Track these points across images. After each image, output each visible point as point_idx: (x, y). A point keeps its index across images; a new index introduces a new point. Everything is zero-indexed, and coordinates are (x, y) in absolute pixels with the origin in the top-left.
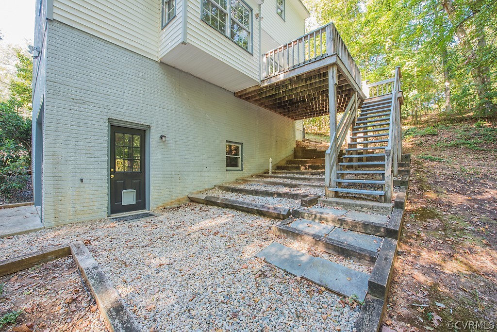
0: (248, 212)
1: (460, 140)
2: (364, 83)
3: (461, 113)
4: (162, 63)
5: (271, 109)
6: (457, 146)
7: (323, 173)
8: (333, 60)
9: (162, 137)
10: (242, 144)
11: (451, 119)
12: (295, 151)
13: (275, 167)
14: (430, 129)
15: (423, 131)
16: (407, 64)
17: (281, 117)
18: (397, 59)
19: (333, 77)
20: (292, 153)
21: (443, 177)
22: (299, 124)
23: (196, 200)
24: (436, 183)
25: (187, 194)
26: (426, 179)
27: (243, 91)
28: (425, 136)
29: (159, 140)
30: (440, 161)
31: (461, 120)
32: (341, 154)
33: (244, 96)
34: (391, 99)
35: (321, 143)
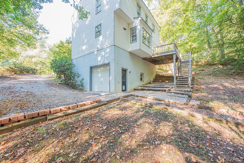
0: (156, 91)
1: (211, 73)
2: (180, 54)
3: (213, 62)
4: (130, 52)
5: (150, 62)
6: (210, 74)
7: (174, 82)
8: (175, 52)
9: (130, 72)
10: (143, 74)
11: (209, 64)
12: (156, 76)
13: (153, 79)
14: (201, 68)
15: (200, 69)
16: (194, 45)
17: (152, 64)
18: (190, 43)
19: (175, 57)
20: (155, 76)
21: (203, 83)
22: (157, 66)
23: (137, 89)
24: (201, 84)
25: (134, 88)
26: (198, 84)
27: (145, 58)
28: (200, 71)
29: (129, 73)
30: (203, 79)
31: (213, 65)
32: (177, 77)
33: (145, 59)
34: (189, 61)
35: (163, 73)
